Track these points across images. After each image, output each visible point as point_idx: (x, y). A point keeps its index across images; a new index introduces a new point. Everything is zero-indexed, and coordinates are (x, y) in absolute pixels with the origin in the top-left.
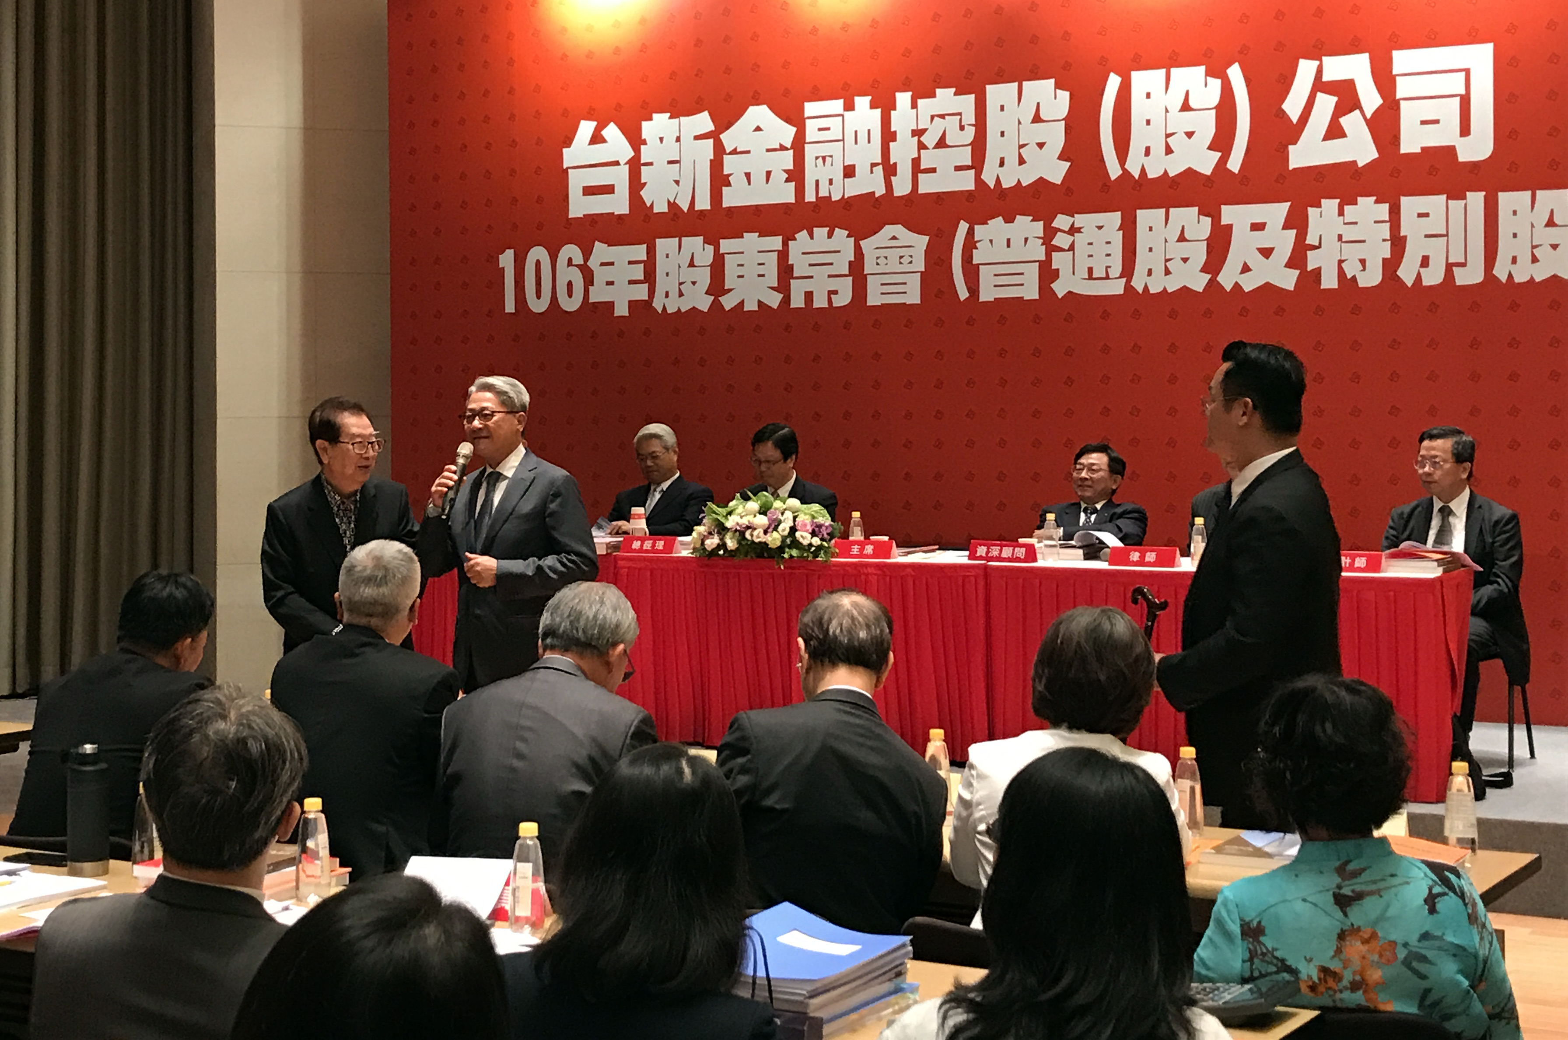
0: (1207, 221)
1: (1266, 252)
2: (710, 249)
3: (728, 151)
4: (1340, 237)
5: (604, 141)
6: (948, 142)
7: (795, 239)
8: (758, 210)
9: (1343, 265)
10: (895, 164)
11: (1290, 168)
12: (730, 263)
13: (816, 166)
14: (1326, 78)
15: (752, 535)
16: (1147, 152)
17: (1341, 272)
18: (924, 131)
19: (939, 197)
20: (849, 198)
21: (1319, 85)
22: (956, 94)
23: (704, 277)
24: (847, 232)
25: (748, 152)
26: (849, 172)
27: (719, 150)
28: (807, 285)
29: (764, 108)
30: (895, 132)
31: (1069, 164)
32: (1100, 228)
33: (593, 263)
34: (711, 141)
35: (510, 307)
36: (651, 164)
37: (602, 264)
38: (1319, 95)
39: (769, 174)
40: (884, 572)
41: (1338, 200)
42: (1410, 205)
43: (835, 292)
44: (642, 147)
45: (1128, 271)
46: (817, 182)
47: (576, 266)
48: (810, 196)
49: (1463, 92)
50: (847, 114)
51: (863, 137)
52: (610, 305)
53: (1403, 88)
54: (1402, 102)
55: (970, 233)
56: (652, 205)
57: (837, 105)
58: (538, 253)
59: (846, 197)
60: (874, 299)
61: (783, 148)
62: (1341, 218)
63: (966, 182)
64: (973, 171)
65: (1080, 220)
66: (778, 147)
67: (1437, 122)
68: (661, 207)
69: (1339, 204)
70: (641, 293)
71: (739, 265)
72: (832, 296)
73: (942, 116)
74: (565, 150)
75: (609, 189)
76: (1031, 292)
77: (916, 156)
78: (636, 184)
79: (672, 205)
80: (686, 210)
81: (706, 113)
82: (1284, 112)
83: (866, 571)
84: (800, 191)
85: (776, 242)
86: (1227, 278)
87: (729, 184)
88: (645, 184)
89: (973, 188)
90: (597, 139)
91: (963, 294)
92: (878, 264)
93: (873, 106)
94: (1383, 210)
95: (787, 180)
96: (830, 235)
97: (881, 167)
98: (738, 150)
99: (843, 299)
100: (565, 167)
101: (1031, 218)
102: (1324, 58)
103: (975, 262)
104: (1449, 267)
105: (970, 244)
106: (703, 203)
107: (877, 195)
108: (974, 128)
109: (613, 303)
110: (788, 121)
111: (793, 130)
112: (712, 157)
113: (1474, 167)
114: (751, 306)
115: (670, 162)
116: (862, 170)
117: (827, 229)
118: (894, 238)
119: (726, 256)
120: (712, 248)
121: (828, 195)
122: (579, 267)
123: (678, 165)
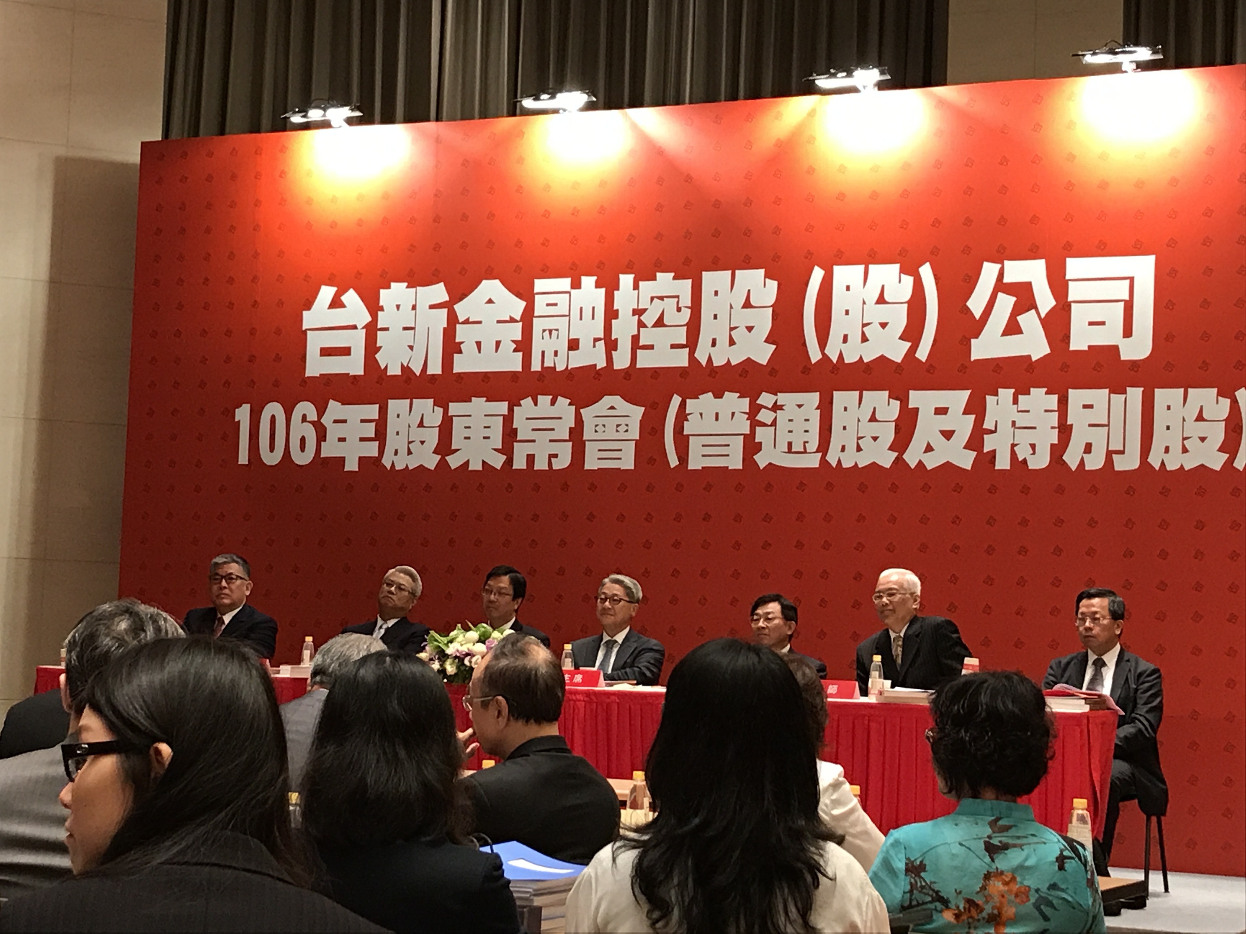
0: (896, 405)
1: (948, 435)
2: (439, 411)
3: (461, 320)
4: (1014, 423)
5: (342, 305)
6: (666, 322)
7: (520, 405)
8: (486, 376)
9: (1015, 448)
10: (616, 340)
11: (972, 359)
12: (458, 425)
13: (543, 338)
14: (1007, 279)
15: (470, 662)
16: (845, 339)
17: (1013, 454)
18: (645, 310)
19: (656, 372)
20: (572, 369)
21: (1001, 286)
22: (675, 278)
23: (433, 438)
24: (569, 401)
25: (480, 322)
26: (573, 345)
27: (453, 319)
28: (529, 449)
29: (496, 283)
30: (617, 311)
31: (774, 347)
32: (800, 406)
33: (326, 420)
34: (446, 310)
35: (243, 458)
36: (387, 329)
37: (336, 421)
38: (1000, 295)
39: (498, 343)
40: (591, 699)
41: (1013, 390)
42: (1076, 396)
43: (556, 456)
44: (380, 313)
45: (824, 446)
46: (543, 353)
47: (310, 422)
48: (536, 366)
49: (1127, 297)
50: (574, 292)
51: (587, 313)
52: (341, 460)
53: (1075, 292)
54: (1073, 305)
55: (683, 405)
56: (386, 367)
57: (565, 283)
58: (274, 409)
59: (569, 368)
60: (591, 463)
61: (512, 320)
62: (1016, 406)
63: (681, 359)
64: (687, 350)
65: (783, 398)
66: (508, 319)
67: (1103, 323)
68: (395, 370)
69: (1014, 394)
70: (372, 449)
71: (466, 427)
72: (553, 460)
73: (661, 298)
74: (305, 313)
75: (346, 351)
76: (735, 462)
77: (636, 333)
78: (372, 348)
79: (406, 369)
80: (418, 374)
81: (442, 284)
82: (968, 309)
83: (574, 698)
84: (527, 361)
85: (502, 407)
86: (912, 457)
87: (460, 352)
88: (380, 347)
89: (686, 365)
90: (336, 303)
91: (673, 461)
92: (596, 431)
93: (598, 285)
94: (1053, 401)
95: (515, 350)
96: (553, 403)
97: (603, 342)
98: (471, 320)
99: (563, 462)
100: (304, 329)
101: (738, 394)
102: (1006, 263)
103: (685, 433)
104: (1110, 454)
105: (682, 416)
106: (435, 368)
107: (598, 368)
108: (689, 311)
109: (344, 458)
110: (519, 295)
111: (523, 304)
112: (445, 326)
113: (1134, 365)
114: (476, 466)
115: (405, 329)
116: (585, 344)
117: (551, 397)
118: (612, 408)
119: (454, 418)
120: (441, 410)
121: (552, 365)
122: (313, 423)
123: (412, 331)
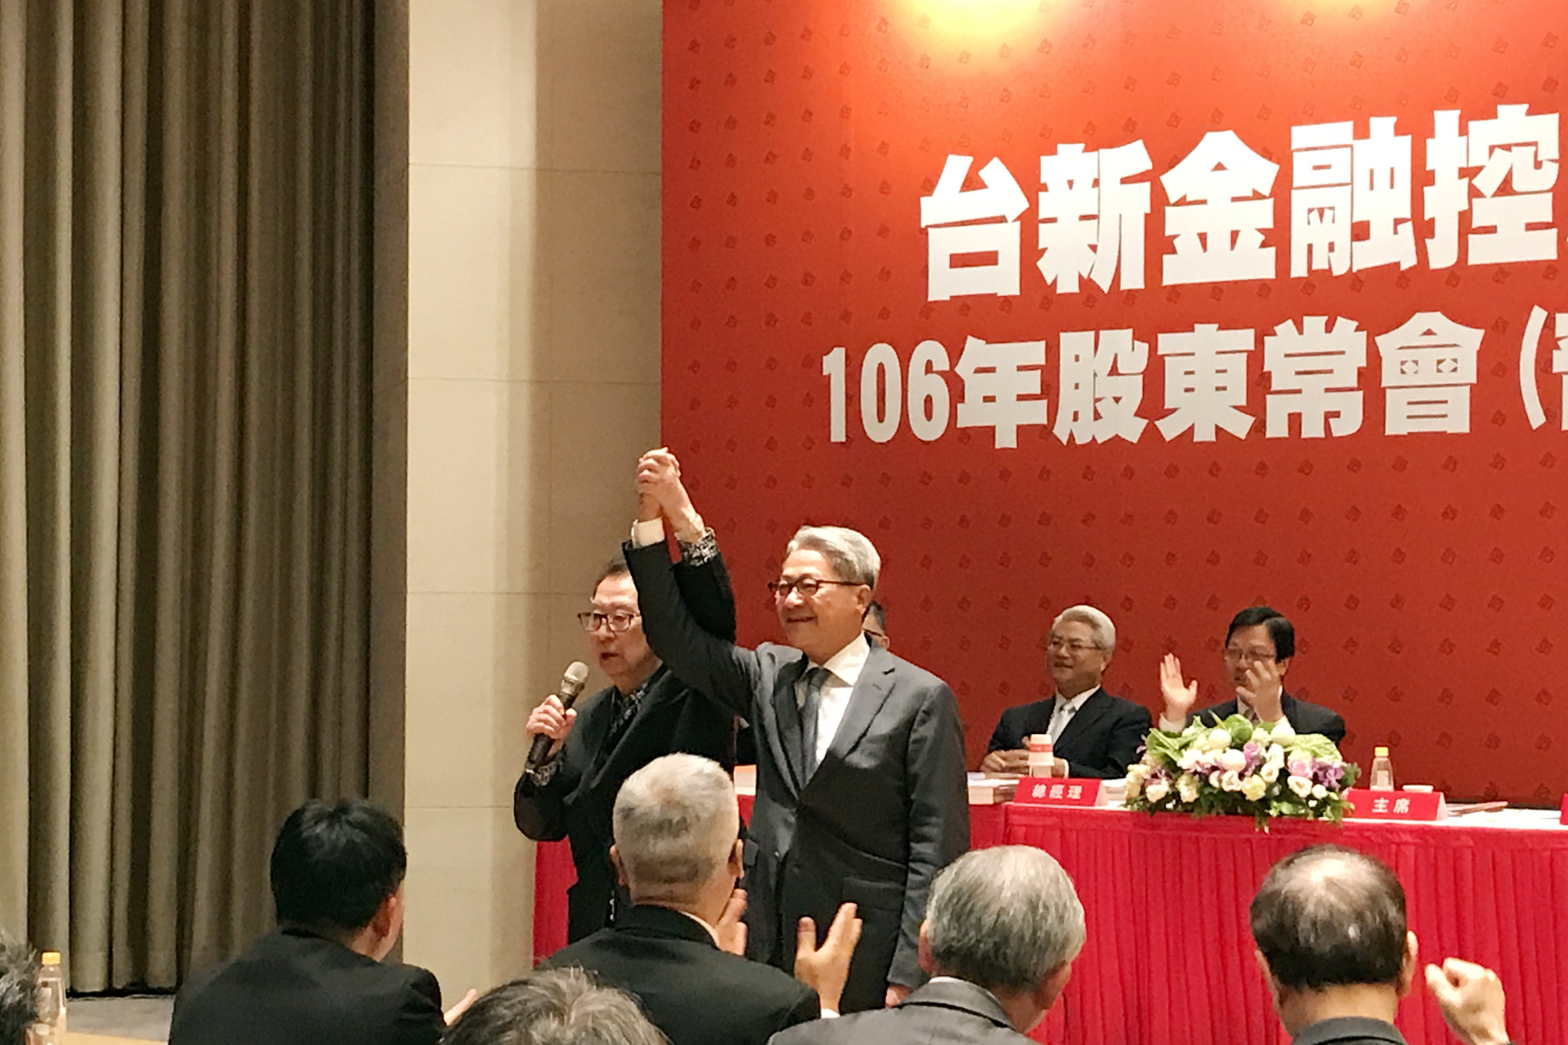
2: (1143, 348)
3: (1172, 201)
5: (982, 186)
6: (1516, 186)
7: (1274, 334)
8: (1216, 289)
10: (1432, 220)
12: (1173, 369)
13: (1309, 223)
15: (1220, 781)
18: (1479, 169)
20: (1359, 271)
22: (1529, 113)
23: (1133, 391)
24: (1355, 323)
25: (1204, 202)
26: (1360, 232)
27: (1159, 199)
28: (1293, 404)
29: (1229, 136)
30: (1433, 172)
33: (964, 369)
34: (1147, 185)
35: (838, 433)
36: (1053, 220)
37: (979, 371)
39: (1235, 235)
40: (1427, 841)
43: (1337, 414)
44: (1041, 195)
46: (1310, 247)
47: (937, 373)
48: (1299, 270)
50: (1359, 144)
51: (1382, 180)
52: (990, 432)
55: (1549, 325)
56: (1055, 282)
57: (1344, 130)
58: (882, 353)
59: (1354, 270)
60: (1396, 425)
61: (1257, 196)
63: (1544, 247)
64: (1554, 231)
66: (1250, 194)
68: (1068, 286)
70: (1036, 413)
71: (1187, 373)
72: (1332, 421)
73: (1507, 148)
74: (923, 200)
75: (989, 258)
77: (1466, 207)
78: (1031, 251)
79: (1086, 283)
80: (1106, 290)
81: (1140, 143)
83: (1398, 838)
85: (1245, 338)
87: (1173, 251)
88: (1044, 250)
89: (1553, 256)
90: (972, 183)
91: (1536, 417)
92: (1403, 372)
93: (1399, 131)
95: (1264, 245)
96: (1329, 327)
97: (1409, 225)
98: (1189, 199)
99: (1349, 424)
100: (923, 225)
103: (1556, 370)
105: (1549, 342)
106: (1134, 279)
107: (1403, 267)
108: (1556, 166)
109: (993, 428)
110: (1266, 154)
111: (1272, 169)
112: (1148, 211)
114: (1204, 434)
115: (1084, 218)
116: (1380, 229)
117: (1325, 318)
118: (1429, 333)
119: (1166, 358)
120: (1146, 346)
121: (1326, 267)
122: (942, 373)
123: (1096, 221)
